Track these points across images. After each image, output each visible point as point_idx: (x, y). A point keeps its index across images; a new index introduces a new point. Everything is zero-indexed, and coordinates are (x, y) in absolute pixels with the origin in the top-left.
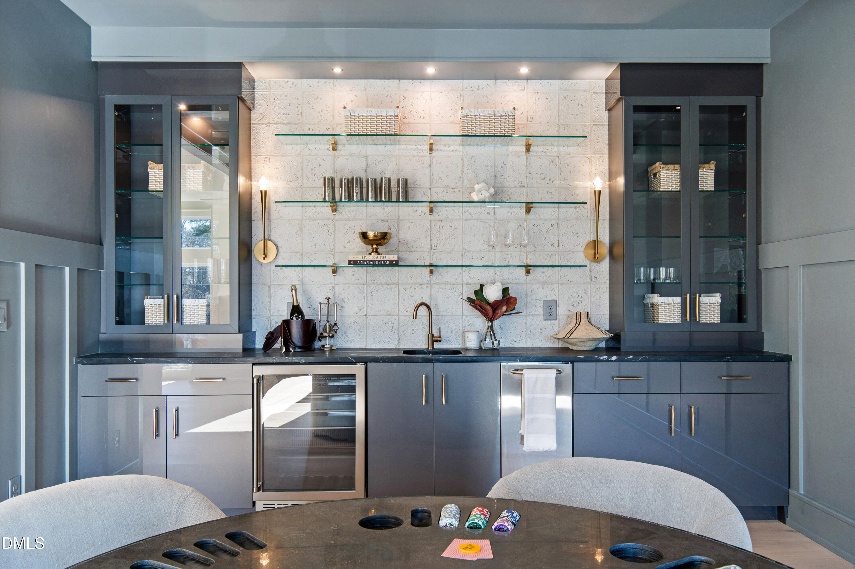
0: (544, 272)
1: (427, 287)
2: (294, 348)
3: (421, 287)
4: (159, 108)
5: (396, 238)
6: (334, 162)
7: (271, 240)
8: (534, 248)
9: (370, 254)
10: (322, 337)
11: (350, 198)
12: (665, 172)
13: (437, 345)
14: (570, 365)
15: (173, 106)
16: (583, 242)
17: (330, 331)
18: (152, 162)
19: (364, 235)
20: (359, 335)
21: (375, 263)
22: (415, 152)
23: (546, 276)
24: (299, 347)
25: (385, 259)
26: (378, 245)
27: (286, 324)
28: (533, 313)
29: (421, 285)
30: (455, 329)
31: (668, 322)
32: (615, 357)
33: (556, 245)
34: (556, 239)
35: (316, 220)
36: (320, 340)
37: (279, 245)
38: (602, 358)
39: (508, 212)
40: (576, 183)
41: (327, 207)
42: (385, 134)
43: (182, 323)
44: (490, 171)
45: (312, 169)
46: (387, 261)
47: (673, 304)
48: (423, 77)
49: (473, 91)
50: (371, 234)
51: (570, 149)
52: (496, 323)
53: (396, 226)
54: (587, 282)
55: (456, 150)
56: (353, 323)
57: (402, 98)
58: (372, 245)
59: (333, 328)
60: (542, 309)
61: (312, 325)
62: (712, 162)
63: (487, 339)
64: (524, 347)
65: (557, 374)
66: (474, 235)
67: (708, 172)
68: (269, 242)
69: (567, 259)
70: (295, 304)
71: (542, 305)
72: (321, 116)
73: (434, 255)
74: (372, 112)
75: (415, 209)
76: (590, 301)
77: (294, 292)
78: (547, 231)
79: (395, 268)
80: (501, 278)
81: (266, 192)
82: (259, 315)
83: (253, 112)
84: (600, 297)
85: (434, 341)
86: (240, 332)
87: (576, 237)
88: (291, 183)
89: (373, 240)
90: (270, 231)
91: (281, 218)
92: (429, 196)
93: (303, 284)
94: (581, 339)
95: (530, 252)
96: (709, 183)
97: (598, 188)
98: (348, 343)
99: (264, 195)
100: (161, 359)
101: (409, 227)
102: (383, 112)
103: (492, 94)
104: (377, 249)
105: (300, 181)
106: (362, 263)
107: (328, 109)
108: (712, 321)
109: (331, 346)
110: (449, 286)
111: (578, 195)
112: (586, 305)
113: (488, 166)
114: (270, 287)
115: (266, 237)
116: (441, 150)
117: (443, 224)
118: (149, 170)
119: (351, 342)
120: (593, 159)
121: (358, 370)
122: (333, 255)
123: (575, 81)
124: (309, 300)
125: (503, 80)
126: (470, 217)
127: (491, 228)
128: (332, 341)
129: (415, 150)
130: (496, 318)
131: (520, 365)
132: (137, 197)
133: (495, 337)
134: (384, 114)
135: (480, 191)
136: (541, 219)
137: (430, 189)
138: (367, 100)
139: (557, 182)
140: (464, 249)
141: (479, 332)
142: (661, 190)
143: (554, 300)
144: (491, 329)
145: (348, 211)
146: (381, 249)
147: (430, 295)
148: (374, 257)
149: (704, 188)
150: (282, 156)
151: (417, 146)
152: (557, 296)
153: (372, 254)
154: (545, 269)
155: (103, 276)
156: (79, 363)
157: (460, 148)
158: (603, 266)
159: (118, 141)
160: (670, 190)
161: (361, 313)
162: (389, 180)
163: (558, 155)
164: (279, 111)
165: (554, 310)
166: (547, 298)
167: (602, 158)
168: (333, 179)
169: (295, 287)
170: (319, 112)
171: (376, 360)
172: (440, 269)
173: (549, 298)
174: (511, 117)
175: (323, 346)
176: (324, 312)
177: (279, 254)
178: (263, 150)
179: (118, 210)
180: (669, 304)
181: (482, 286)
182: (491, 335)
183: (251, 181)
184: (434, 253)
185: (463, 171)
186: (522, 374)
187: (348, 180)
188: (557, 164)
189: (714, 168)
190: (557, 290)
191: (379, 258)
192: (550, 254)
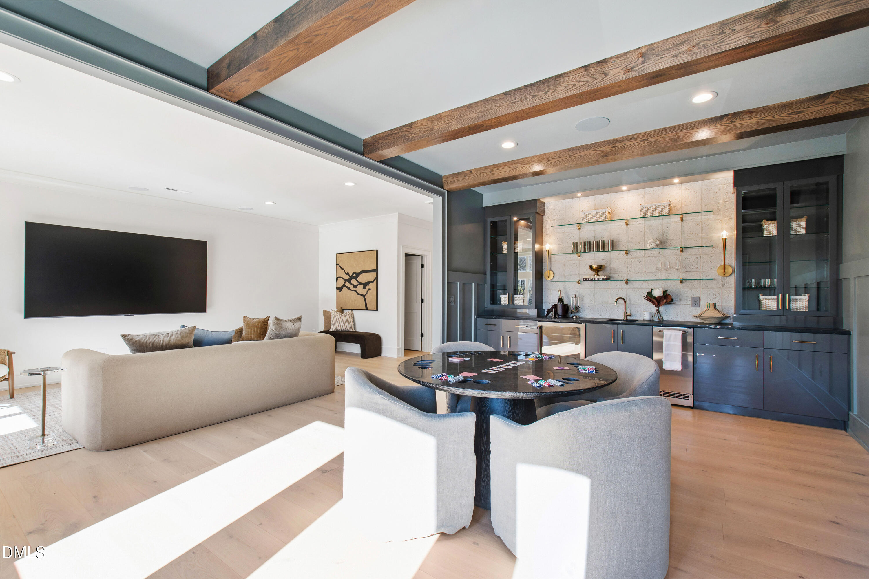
0: (692, 282)
1: (625, 290)
2: (558, 316)
3: (622, 290)
4: (506, 221)
5: (609, 267)
6: (580, 234)
7: (551, 270)
8: (686, 270)
9: (594, 275)
10: (572, 312)
11: (585, 251)
12: (767, 225)
13: (629, 318)
14: (692, 329)
15: (511, 219)
16: (717, 266)
17: (576, 310)
18: (504, 242)
19: (591, 267)
20: (591, 312)
21: (595, 279)
22: (619, 227)
23: (693, 284)
24: (561, 316)
25: (600, 277)
26: (598, 271)
27: (555, 306)
28: (685, 303)
29: (622, 289)
30: (640, 311)
31: (768, 310)
32: (719, 326)
33: (699, 268)
34: (700, 264)
35: (571, 261)
36: (572, 314)
37: (555, 272)
38: (711, 327)
39: (670, 252)
40: (713, 234)
41: (575, 256)
42: (601, 221)
43: (514, 304)
44: (660, 232)
45: (569, 239)
46: (601, 278)
47: (772, 299)
48: (622, 191)
49: (650, 193)
50: (594, 267)
51: (709, 217)
52: (660, 308)
53: (609, 261)
54: (719, 288)
55: (641, 224)
56: (588, 306)
57: (612, 202)
58: (595, 271)
59: (578, 309)
60: (691, 301)
61: (567, 306)
62: (804, 217)
63: (656, 316)
64: (679, 320)
65: (682, 333)
66: (651, 265)
67: (801, 223)
68: (550, 271)
69: (707, 275)
70: (560, 298)
71: (690, 299)
72: (574, 215)
73: (629, 275)
74: (595, 212)
75: (619, 253)
76: (722, 297)
77: (560, 292)
78: (694, 261)
79: (608, 282)
80: (666, 285)
81: (548, 250)
82: (546, 302)
83: (544, 216)
84: (728, 295)
85: (627, 316)
86: (536, 309)
87: (712, 263)
88: (560, 245)
89: (595, 269)
90: (551, 266)
91: (555, 261)
92: (626, 247)
93: (565, 289)
94: (707, 317)
95: (683, 272)
96: (801, 229)
97: (725, 237)
98: (586, 315)
99: (548, 251)
100: (504, 317)
101: (616, 262)
102: (600, 211)
103: (661, 194)
104: (597, 273)
105: (564, 244)
106: (589, 279)
107: (577, 211)
108: (802, 310)
109: (576, 316)
110: (637, 290)
111: (714, 241)
112: (719, 300)
113: (659, 230)
114: (551, 290)
115: (549, 269)
116: (633, 224)
117: (633, 260)
118: (503, 245)
119: (587, 315)
120: (724, 221)
121: (582, 326)
122: (579, 276)
123: (712, 180)
124: (567, 296)
125: (667, 186)
126: (648, 255)
127: (660, 260)
128: (578, 314)
129: (619, 225)
130: (661, 305)
131: (662, 328)
132: (499, 256)
133: (660, 315)
134: (601, 212)
135: (651, 243)
136: (690, 255)
137: (627, 243)
138: (595, 205)
139: (700, 235)
140: (645, 271)
141: (651, 312)
142: (765, 236)
143: (698, 297)
144: (658, 311)
145: (586, 256)
146: (599, 273)
147: (627, 294)
148: (596, 276)
149: (797, 232)
150: (556, 234)
151: (620, 224)
152: (700, 294)
153: (595, 275)
154: (692, 281)
155: (486, 286)
156: (477, 317)
157: (643, 222)
158: (731, 278)
159: (492, 234)
160: (771, 235)
161: (592, 302)
162: (604, 241)
163: (701, 220)
164: (555, 215)
165: (698, 302)
166: (693, 296)
167: (730, 219)
168: (577, 243)
169: (560, 290)
170: (573, 213)
171: (590, 322)
172: (632, 282)
173: (695, 296)
174: (668, 206)
175: (573, 316)
176: (574, 301)
177: (555, 276)
178: (548, 232)
179: (491, 261)
180: (768, 300)
181: (652, 290)
182: (658, 314)
183: (543, 246)
184: (629, 274)
185: (644, 234)
186: (663, 332)
187: (584, 242)
188: (700, 225)
189: (805, 221)
190: (700, 292)
191: (598, 277)
192: (696, 273)
